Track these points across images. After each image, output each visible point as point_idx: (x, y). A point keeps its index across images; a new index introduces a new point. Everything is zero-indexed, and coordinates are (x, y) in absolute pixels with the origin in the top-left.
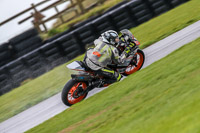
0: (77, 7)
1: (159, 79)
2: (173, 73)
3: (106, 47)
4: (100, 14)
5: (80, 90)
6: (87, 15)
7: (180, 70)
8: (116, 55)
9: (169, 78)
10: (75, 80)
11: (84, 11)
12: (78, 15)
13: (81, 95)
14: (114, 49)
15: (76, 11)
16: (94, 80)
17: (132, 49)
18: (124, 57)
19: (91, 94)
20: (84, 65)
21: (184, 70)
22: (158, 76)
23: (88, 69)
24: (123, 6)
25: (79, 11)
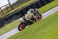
0: (2, 13)
1: (25, 34)
2: (29, 32)
4: (8, 15)
5: (23, 26)
6: (4, 15)
7: (32, 31)
8: (33, 16)
9: (28, 34)
10: (22, 23)
11: (4, 14)
12: (2, 15)
13: (23, 27)
14: (33, 14)
15: (1, 14)
16: (27, 23)
17: (38, 14)
18: (36, 16)
19: (26, 27)
20: (24, 19)
21: (33, 31)
22: (25, 33)
23: (25, 20)
24: (15, 13)
25: (2, 14)
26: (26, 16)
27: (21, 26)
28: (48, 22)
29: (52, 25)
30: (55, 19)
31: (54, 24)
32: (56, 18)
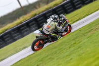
3: (53, 23)
10: (38, 39)
13: (41, 46)
16: (47, 39)
18: (61, 27)
20: (42, 32)
26: (45, 26)
27: (37, 43)
28: (47, 56)
29: (54, 60)
30: (59, 50)
31: (57, 59)
32: (61, 49)
